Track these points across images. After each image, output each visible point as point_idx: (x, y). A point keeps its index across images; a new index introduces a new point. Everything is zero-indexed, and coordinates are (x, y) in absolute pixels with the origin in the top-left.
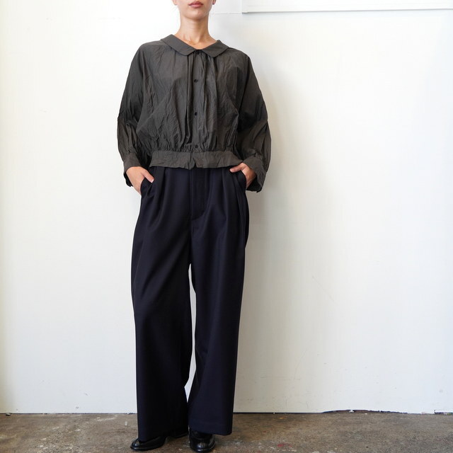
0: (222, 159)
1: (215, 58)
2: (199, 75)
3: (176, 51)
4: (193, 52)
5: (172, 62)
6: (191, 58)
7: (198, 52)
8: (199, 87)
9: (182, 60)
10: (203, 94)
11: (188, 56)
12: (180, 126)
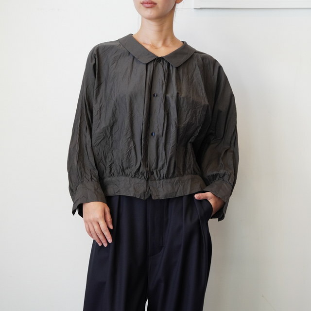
0: (181, 187)
1: (177, 68)
2: (159, 89)
3: (134, 57)
4: (154, 60)
5: (129, 70)
6: (151, 67)
7: (159, 60)
8: (158, 103)
9: (140, 69)
10: (162, 112)
11: (147, 65)
12: (135, 147)
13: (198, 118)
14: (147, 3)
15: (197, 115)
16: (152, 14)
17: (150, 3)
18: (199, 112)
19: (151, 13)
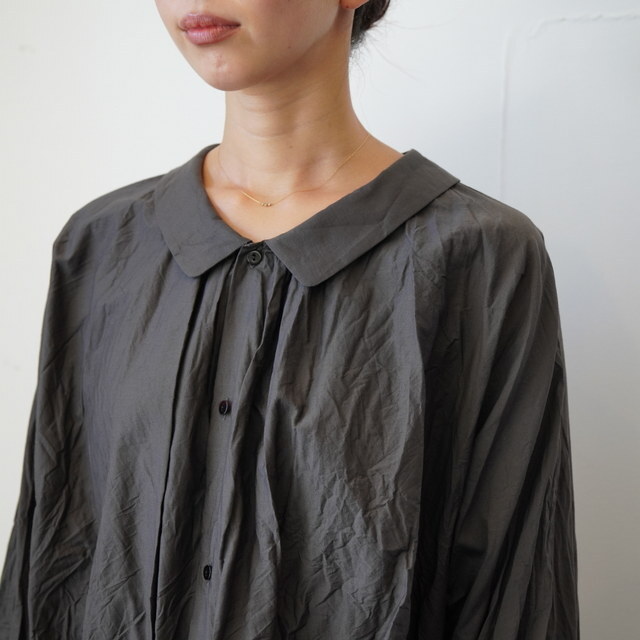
4: (232, 259)
11: (202, 280)
13: (380, 515)
14: (198, 27)
15: (377, 501)
16: (225, 68)
17: (208, 27)
18: (385, 489)
19: (219, 64)
